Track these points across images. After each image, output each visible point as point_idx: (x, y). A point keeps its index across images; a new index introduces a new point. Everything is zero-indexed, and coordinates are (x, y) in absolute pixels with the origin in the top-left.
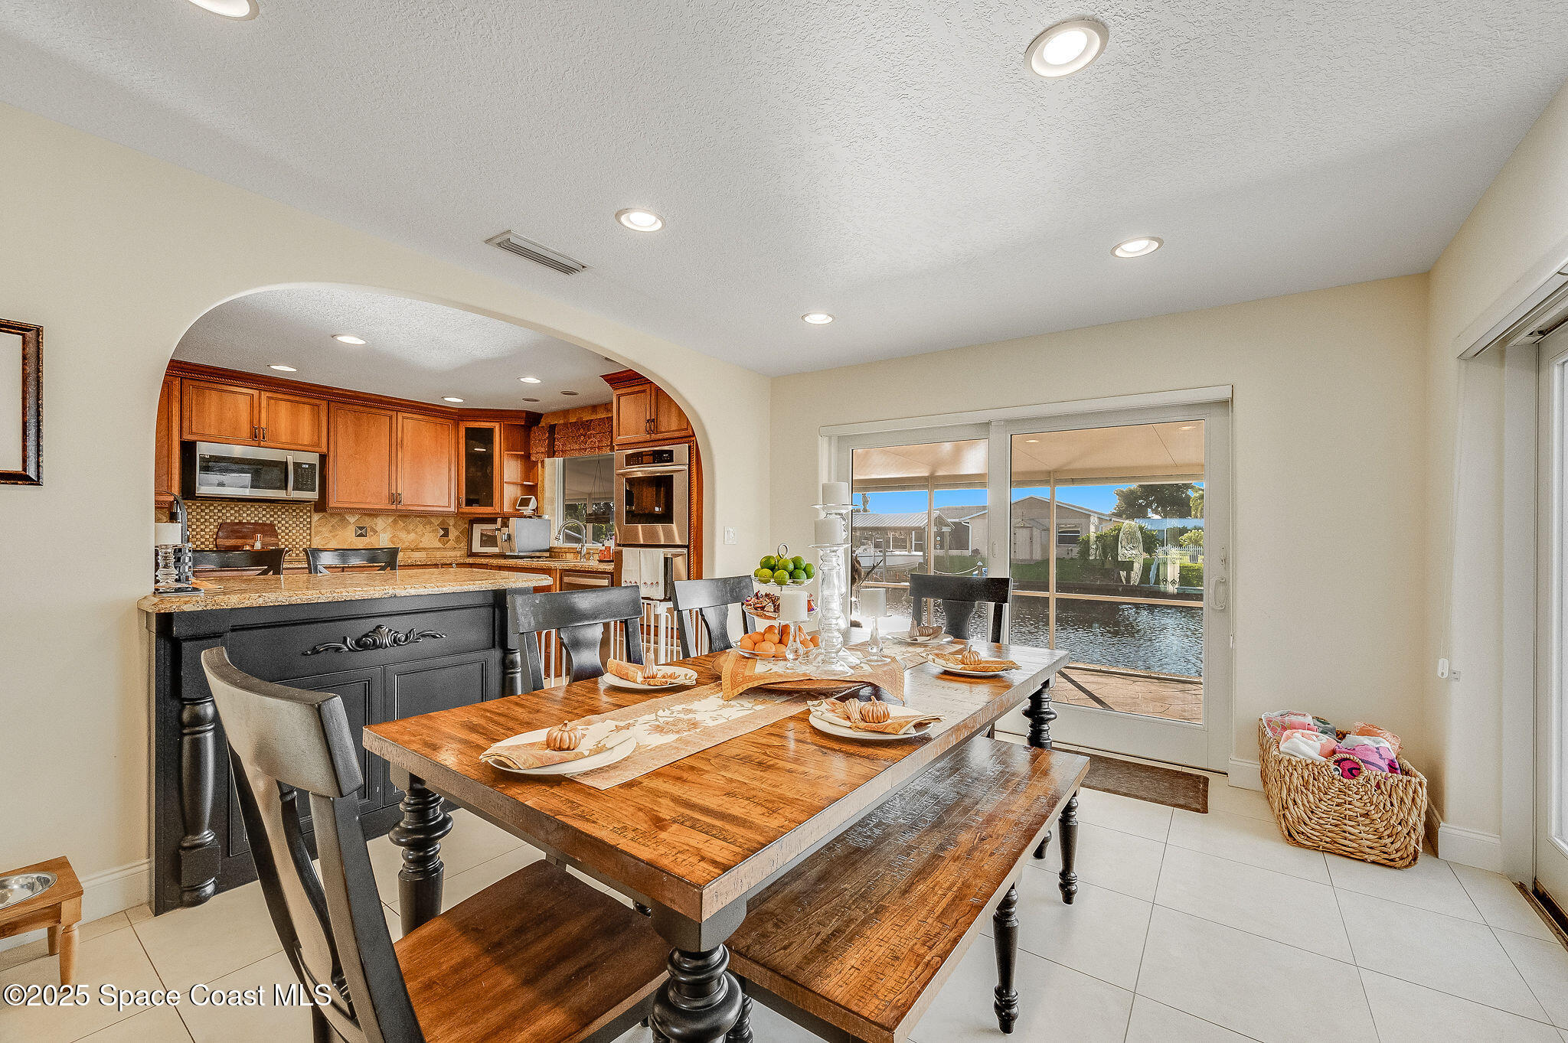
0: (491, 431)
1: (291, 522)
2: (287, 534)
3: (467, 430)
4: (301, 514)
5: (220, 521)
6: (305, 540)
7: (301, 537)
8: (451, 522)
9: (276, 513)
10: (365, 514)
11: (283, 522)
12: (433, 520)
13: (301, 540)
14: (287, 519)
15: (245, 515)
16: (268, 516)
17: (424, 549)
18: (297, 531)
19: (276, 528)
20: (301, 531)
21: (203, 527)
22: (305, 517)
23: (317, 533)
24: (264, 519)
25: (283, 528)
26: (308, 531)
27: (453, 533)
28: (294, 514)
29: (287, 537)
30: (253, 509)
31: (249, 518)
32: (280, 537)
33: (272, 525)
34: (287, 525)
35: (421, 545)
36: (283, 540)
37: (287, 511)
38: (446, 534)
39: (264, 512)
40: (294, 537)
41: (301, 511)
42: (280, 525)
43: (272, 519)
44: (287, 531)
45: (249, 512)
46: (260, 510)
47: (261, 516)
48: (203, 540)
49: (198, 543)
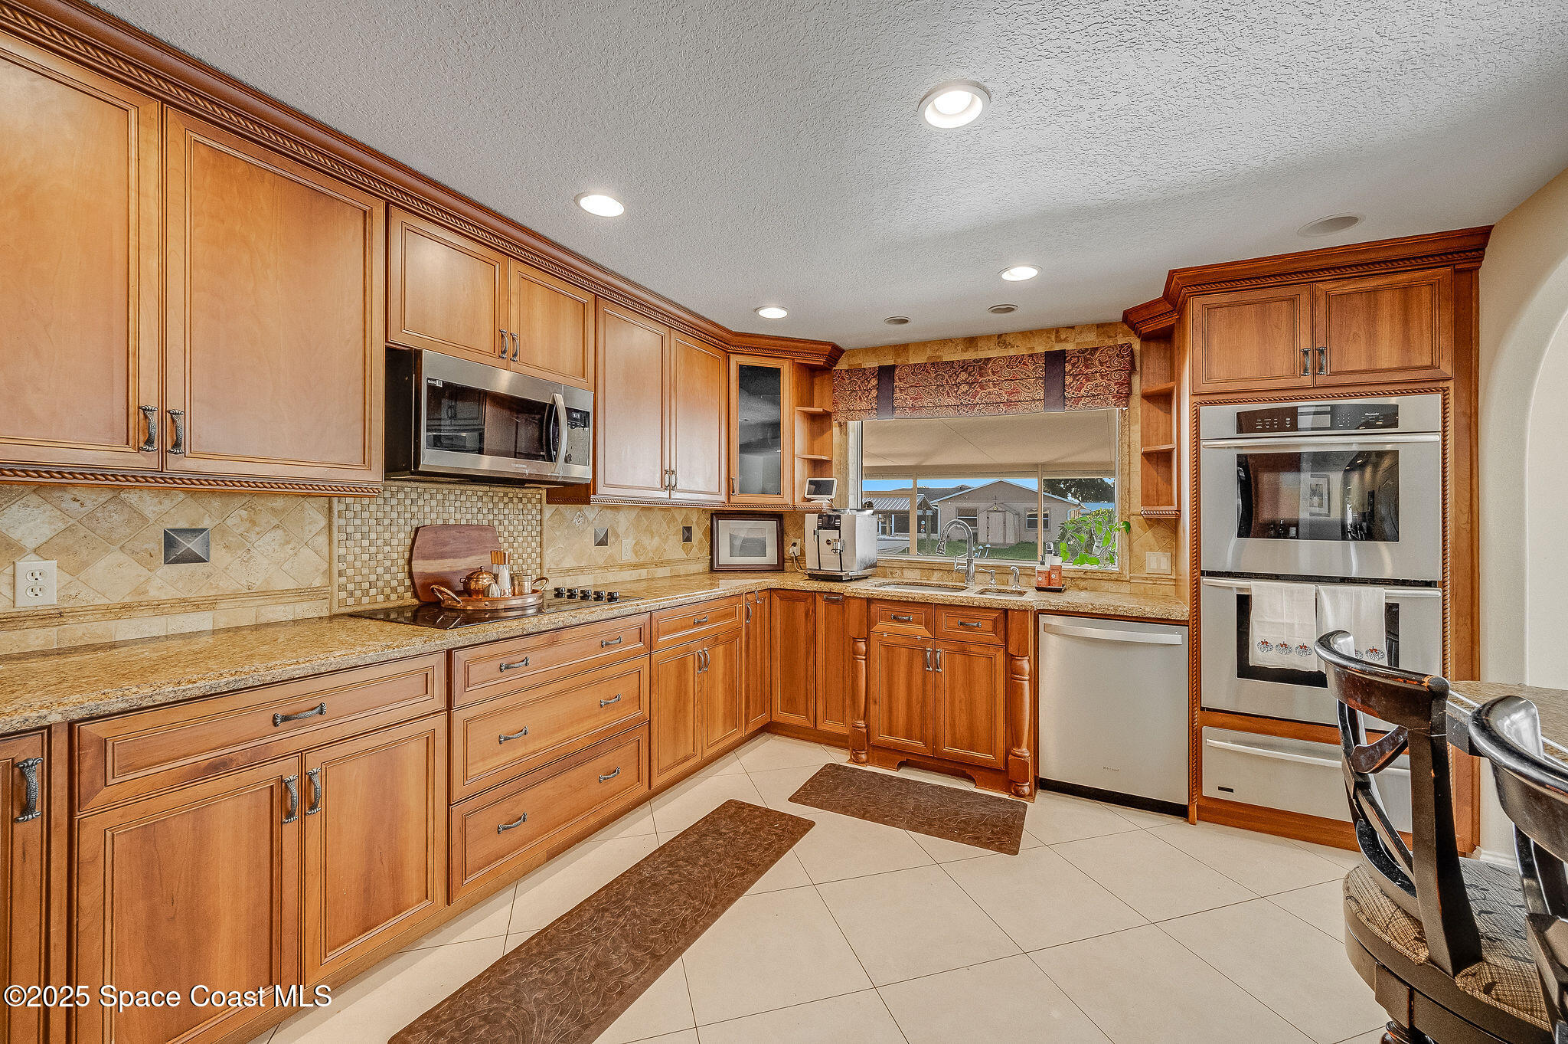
0: (775, 373)
3: (742, 368)
4: (529, 507)
5: (415, 523)
6: (534, 555)
8: (694, 518)
10: (607, 507)
11: (506, 523)
12: (676, 514)
13: (529, 556)
14: (511, 517)
15: (452, 510)
16: (485, 511)
17: (669, 562)
18: (525, 540)
19: (498, 534)
20: (529, 539)
21: (387, 536)
22: (534, 511)
23: (552, 541)
24: (480, 516)
25: (506, 534)
26: (538, 539)
27: (698, 534)
28: (521, 506)
31: (458, 516)
33: (490, 527)
34: (512, 528)
35: (665, 558)
38: (688, 539)
39: (480, 504)
41: (529, 501)
42: (501, 528)
43: (491, 517)
44: (511, 539)
45: (458, 504)
46: (475, 498)
47: (475, 510)
48: (388, 563)
49: (380, 570)
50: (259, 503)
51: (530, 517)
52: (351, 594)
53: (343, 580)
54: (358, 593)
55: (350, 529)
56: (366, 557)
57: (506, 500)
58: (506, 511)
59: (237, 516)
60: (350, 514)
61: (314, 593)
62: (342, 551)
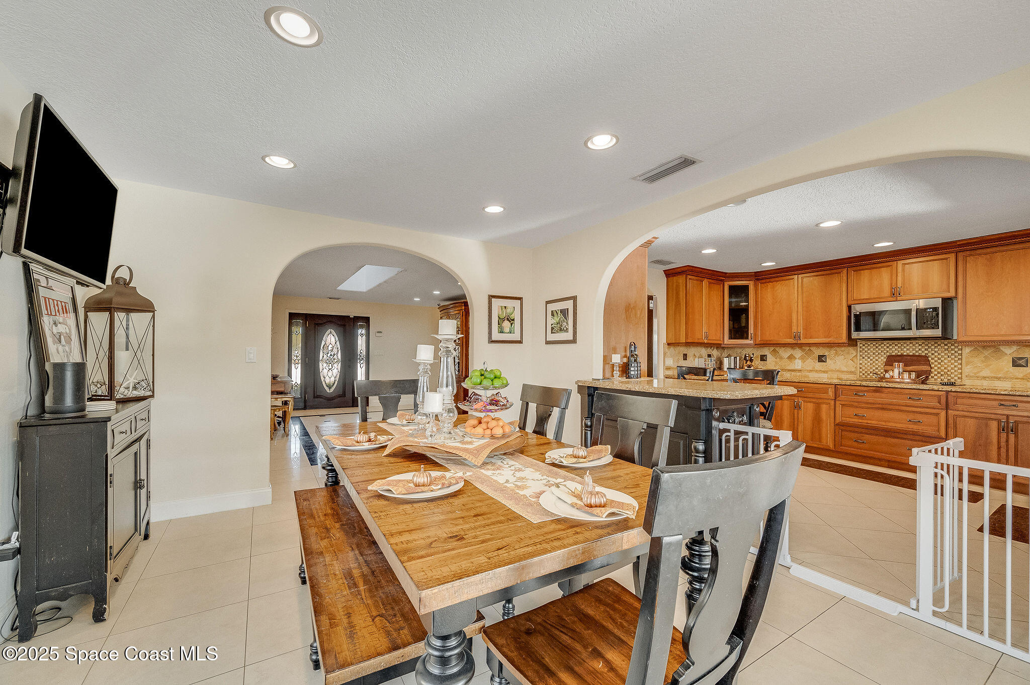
1: (943, 354)
2: (939, 363)
4: (953, 347)
5: (888, 354)
6: (956, 369)
7: (953, 366)
9: (929, 347)
11: (936, 354)
14: (940, 352)
16: (923, 350)
18: (949, 361)
19: (930, 359)
20: (953, 361)
21: (877, 358)
22: (956, 350)
23: (967, 364)
24: (920, 352)
25: (936, 359)
26: (960, 362)
28: (946, 347)
29: (939, 366)
30: (911, 345)
31: (909, 352)
32: (932, 366)
33: (926, 356)
34: (940, 357)
36: (936, 368)
37: (939, 345)
39: (920, 347)
40: (946, 366)
42: (933, 356)
43: (926, 352)
44: (940, 361)
45: (908, 347)
46: (917, 345)
47: (917, 350)
48: (877, 366)
49: (874, 368)
50: (838, 349)
51: (953, 352)
52: (863, 374)
53: (861, 370)
54: (866, 374)
55: (864, 356)
56: (869, 364)
57: (936, 345)
58: (936, 350)
59: (833, 352)
60: (864, 352)
61: (852, 373)
62: (861, 362)
